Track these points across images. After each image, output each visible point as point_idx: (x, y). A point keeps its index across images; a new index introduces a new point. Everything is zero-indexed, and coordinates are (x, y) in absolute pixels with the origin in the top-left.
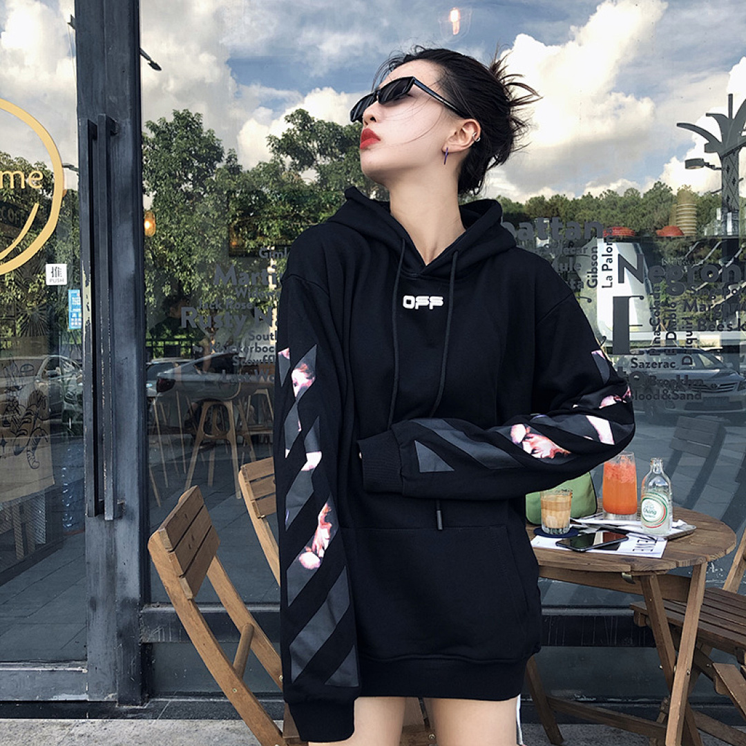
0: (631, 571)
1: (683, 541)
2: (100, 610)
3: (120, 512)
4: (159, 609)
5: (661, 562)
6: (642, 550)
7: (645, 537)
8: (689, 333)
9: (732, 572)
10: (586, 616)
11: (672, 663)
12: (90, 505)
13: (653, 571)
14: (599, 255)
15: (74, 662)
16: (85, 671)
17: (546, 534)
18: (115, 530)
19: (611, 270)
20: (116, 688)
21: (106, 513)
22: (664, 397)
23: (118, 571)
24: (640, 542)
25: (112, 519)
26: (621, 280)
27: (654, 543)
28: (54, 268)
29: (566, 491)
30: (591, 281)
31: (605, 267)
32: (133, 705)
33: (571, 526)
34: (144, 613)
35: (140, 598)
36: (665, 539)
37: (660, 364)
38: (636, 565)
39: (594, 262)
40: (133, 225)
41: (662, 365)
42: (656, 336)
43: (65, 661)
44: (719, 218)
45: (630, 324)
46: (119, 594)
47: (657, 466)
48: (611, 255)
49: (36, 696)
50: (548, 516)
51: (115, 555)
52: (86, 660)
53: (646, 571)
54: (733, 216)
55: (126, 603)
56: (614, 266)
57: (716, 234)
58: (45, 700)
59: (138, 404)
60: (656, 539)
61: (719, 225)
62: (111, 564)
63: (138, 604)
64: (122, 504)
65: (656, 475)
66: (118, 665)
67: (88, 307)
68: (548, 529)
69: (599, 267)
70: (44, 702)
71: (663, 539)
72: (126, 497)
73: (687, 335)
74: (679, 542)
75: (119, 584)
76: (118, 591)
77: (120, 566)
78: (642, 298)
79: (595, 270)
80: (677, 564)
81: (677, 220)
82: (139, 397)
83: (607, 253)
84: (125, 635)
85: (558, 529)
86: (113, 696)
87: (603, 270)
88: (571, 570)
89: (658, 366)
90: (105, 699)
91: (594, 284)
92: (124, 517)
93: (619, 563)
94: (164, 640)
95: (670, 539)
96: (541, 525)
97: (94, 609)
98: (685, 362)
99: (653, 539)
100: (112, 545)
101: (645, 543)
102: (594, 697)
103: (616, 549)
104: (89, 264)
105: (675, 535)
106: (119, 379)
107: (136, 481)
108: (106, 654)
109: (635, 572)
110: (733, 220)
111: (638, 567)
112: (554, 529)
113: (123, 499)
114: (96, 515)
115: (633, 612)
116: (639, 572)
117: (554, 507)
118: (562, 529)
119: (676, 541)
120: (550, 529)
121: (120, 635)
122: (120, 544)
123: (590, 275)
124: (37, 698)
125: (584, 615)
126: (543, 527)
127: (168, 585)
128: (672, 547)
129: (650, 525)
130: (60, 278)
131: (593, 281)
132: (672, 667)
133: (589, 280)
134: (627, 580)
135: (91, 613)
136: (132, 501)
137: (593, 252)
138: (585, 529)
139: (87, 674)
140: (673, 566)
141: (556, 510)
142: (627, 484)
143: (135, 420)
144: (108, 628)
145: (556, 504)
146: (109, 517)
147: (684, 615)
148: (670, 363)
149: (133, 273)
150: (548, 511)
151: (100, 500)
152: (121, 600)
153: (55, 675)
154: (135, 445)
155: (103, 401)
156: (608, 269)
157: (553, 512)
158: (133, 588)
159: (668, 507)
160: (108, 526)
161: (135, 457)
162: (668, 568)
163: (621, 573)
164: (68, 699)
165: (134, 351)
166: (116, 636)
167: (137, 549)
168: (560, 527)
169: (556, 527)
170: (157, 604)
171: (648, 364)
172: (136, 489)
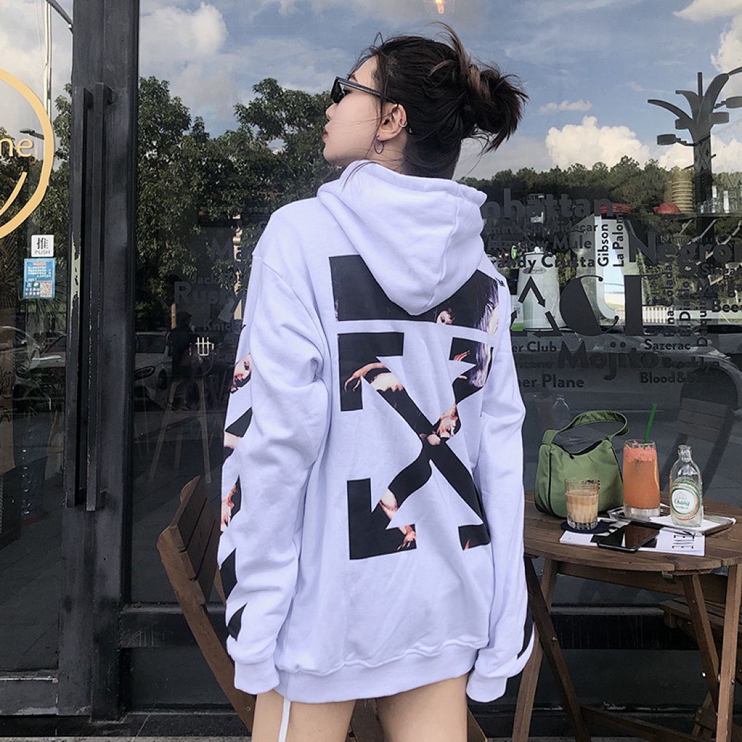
0: (675, 570)
1: (721, 536)
2: (75, 611)
3: (104, 501)
4: (141, 609)
5: (703, 561)
6: (683, 547)
7: (681, 532)
8: (703, 314)
10: (609, 616)
11: (716, 671)
12: (70, 494)
13: (697, 571)
14: (609, 233)
15: (43, 671)
16: (55, 681)
17: (572, 528)
18: (96, 521)
19: (622, 248)
20: (90, 701)
21: (87, 503)
22: (680, 380)
23: (97, 567)
24: (677, 538)
25: (94, 509)
26: (633, 259)
27: (691, 538)
28: (41, 239)
29: (592, 482)
30: (602, 259)
31: (616, 246)
32: (108, 719)
33: (599, 519)
34: (124, 614)
35: (121, 598)
36: (703, 534)
37: (674, 345)
38: (679, 563)
39: (604, 240)
40: (127, 195)
41: (676, 347)
42: (670, 317)
43: (32, 670)
44: (714, 196)
46: (98, 594)
47: (686, 453)
48: (622, 233)
50: (575, 511)
51: (95, 551)
52: (57, 668)
53: (691, 571)
54: (729, 194)
55: (106, 603)
56: (625, 244)
57: (714, 212)
58: (9, 714)
60: (693, 534)
61: (716, 203)
62: (90, 559)
63: (118, 604)
64: (105, 493)
65: (685, 464)
66: (94, 673)
67: (76, 280)
68: (574, 523)
69: (610, 245)
71: (700, 534)
72: (108, 485)
73: (702, 316)
74: (717, 537)
75: (98, 580)
76: (97, 589)
77: (100, 562)
79: (605, 248)
80: (722, 561)
81: (673, 198)
83: (617, 231)
84: (102, 640)
85: (585, 524)
86: (86, 710)
87: (614, 248)
88: (612, 569)
89: (672, 348)
90: (78, 712)
91: (606, 260)
92: (106, 507)
93: (661, 562)
94: (145, 645)
95: (707, 534)
96: (566, 518)
97: (69, 610)
98: (700, 343)
99: (690, 534)
100: (91, 538)
101: (681, 538)
102: (624, 706)
103: (655, 547)
104: (80, 236)
105: (713, 529)
107: (121, 469)
108: (80, 660)
109: (678, 571)
110: (729, 199)
111: (683, 566)
112: (581, 524)
114: (75, 506)
115: (663, 612)
116: (683, 571)
118: (590, 524)
119: (713, 536)
120: (576, 523)
121: (97, 640)
122: (100, 536)
123: (601, 253)
125: (607, 614)
126: (569, 522)
127: (178, 589)
128: (712, 543)
129: (683, 517)
130: (46, 249)
131: (604, 259)
132: (716, 675)
133: (599, 259)
134: (667, 580)
135: (65, 614)
136: (116, 489)
137: (603, 230)
138: (615, 522)
139: (57, 684)
140: (718, 565)
141: (582, 504)
144: (83, 632)
145: (583, 498)
146: (90, 507)
147: (724, 618)
149: (125, 246)
150: (574, 505)
151: (80, 488)
152: (99, 600)
156: (619, 248)
157: (579, 507)
158: (113, 586)
159: (700, 497)
160: (87, 517)
162: (713, 567)
163: (661, 572)
164: (36, 713)
165: (124, 327)
166: (91, 640)
167: (119, 543)
168: (587, 522)
169: (582, 522)
170: (139, 604)
171: (662, 345)
172: (120, 476)
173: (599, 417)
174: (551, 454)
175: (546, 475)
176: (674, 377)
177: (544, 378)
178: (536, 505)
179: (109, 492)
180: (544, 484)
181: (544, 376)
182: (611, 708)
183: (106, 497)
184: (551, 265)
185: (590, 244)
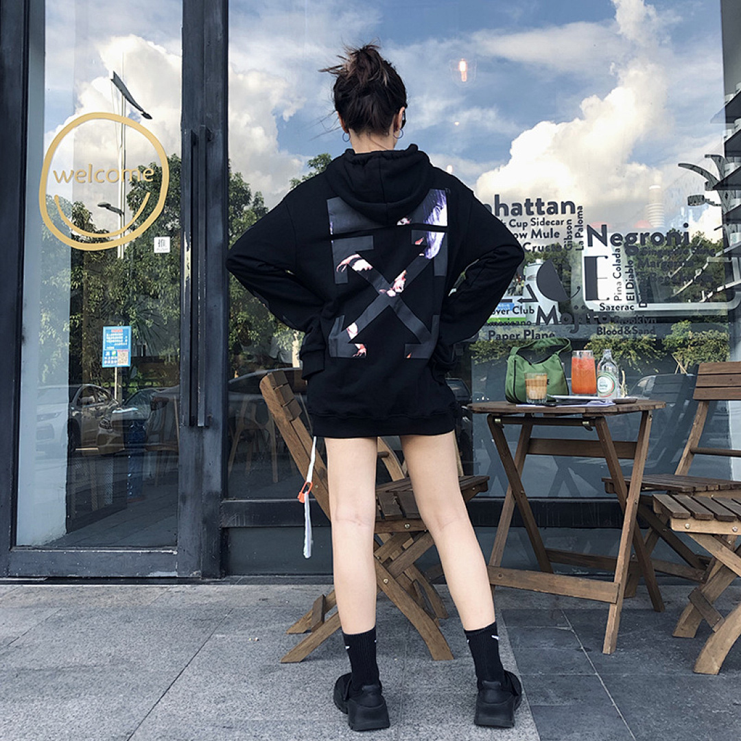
0: (586, 412)
2: (189, 503)
3: (209, 422)
4: (236, 501)
5: (608, 408)
6: (597, 405)
9: (682, 462)
11: (625, 496)
12: (185, 416)
13: (601, 413)
14: (573, 226)
15: (166, 547)
16: (175, 553)
18: (204, 437)
19: (583, 237)
20: (200, 566)
21: (198, 422)
23: (205, 470)
25: (203, 426)
26: (590, 244)
28: (161, 240)
31: (578, 235)
32: (214, 578)
34: (224, 504)
35: (221, 491)
38: (589, 409)
41: (624, 308)
43: (158, 547)
45: (598, 277)
46: (205, 489)
48: (582, 226)
49: (136, 574)
51: (203, 459)
52: (176, 545)
53: (596, 413)
55: (211, 495)
56: (584, 233)
58: (144, 576)
59: (223, 341)
62: (199, 466)
63: (220, 496)
66: (203, 545)
67: (188, 266)
69: (573, 235)
70: (142, 578)
72: (212, 412)
75: (205, 480)
76: (204, 486)
77: (206, 467)
78: (606, 257)
79: (570, 237)
82: (224, 335)
83: (579, 224)
84: (208, 522)
85: (538, 400)
86: (197, 574)
87: (576, 237)
90: (191, 575)
92: (211, 427)
94: (239, 525)
95: (617, 403)
97: (184, 502)
100: (200, 450)
104: (190, 234)
106: (209, 322)
107: (221, 400)
108: (192, 538)
111: (591, 410)
112: (534, 400)
113: (210, 413)
114: (189, 425)
116: (591, 413)
117: (534, 384)
118: (541, 400)
120: (532, 400)
121: (205, 522)
122: (206, 448)
123: (567, 241)
124: (137, 575)
127: (274, 413)
129: (603, 395)
130: (164, 248)
131: (568, 245)
133: (566, 246)
134: (587, 428)
135: (182, 506)
136: (217, 415)
137: (568, 224)
139: (177, 555)
141: (536, 386)
142: (589, 371)
143: (221, 353)
144: (195, 518)
145: (536, 381)
146: (201, 424)
148: (629, 306)
149: (221, 242)
150: (530, 387)
152: (206, 494)
153: (151, 556)
154: (220, 372)
155: (199, 336)
156: (580, 237)
157: (534, 387)
158: (216, 483)
159: (616, 382)
160: (197, 436)
161: (220, 381)
164: (162, 576)
165: (221, 300)
166: (201, 523)
167: (220, 453)
168: (539, 398)
169: (536, 398)
170: (234, 498)
171: (613, 307)
172: (221, 405)
173: (552, 342)
174: (515, 361)
175: (511, 375)
176: (622, 330)
177: (525, 333)
178: (506, 397)
179: (212, 416)
180: (510, 381)
181: (525, 331)
182: (578, 573)
183: (211, 420)
184: (530, 250)
185: (558, 234)
